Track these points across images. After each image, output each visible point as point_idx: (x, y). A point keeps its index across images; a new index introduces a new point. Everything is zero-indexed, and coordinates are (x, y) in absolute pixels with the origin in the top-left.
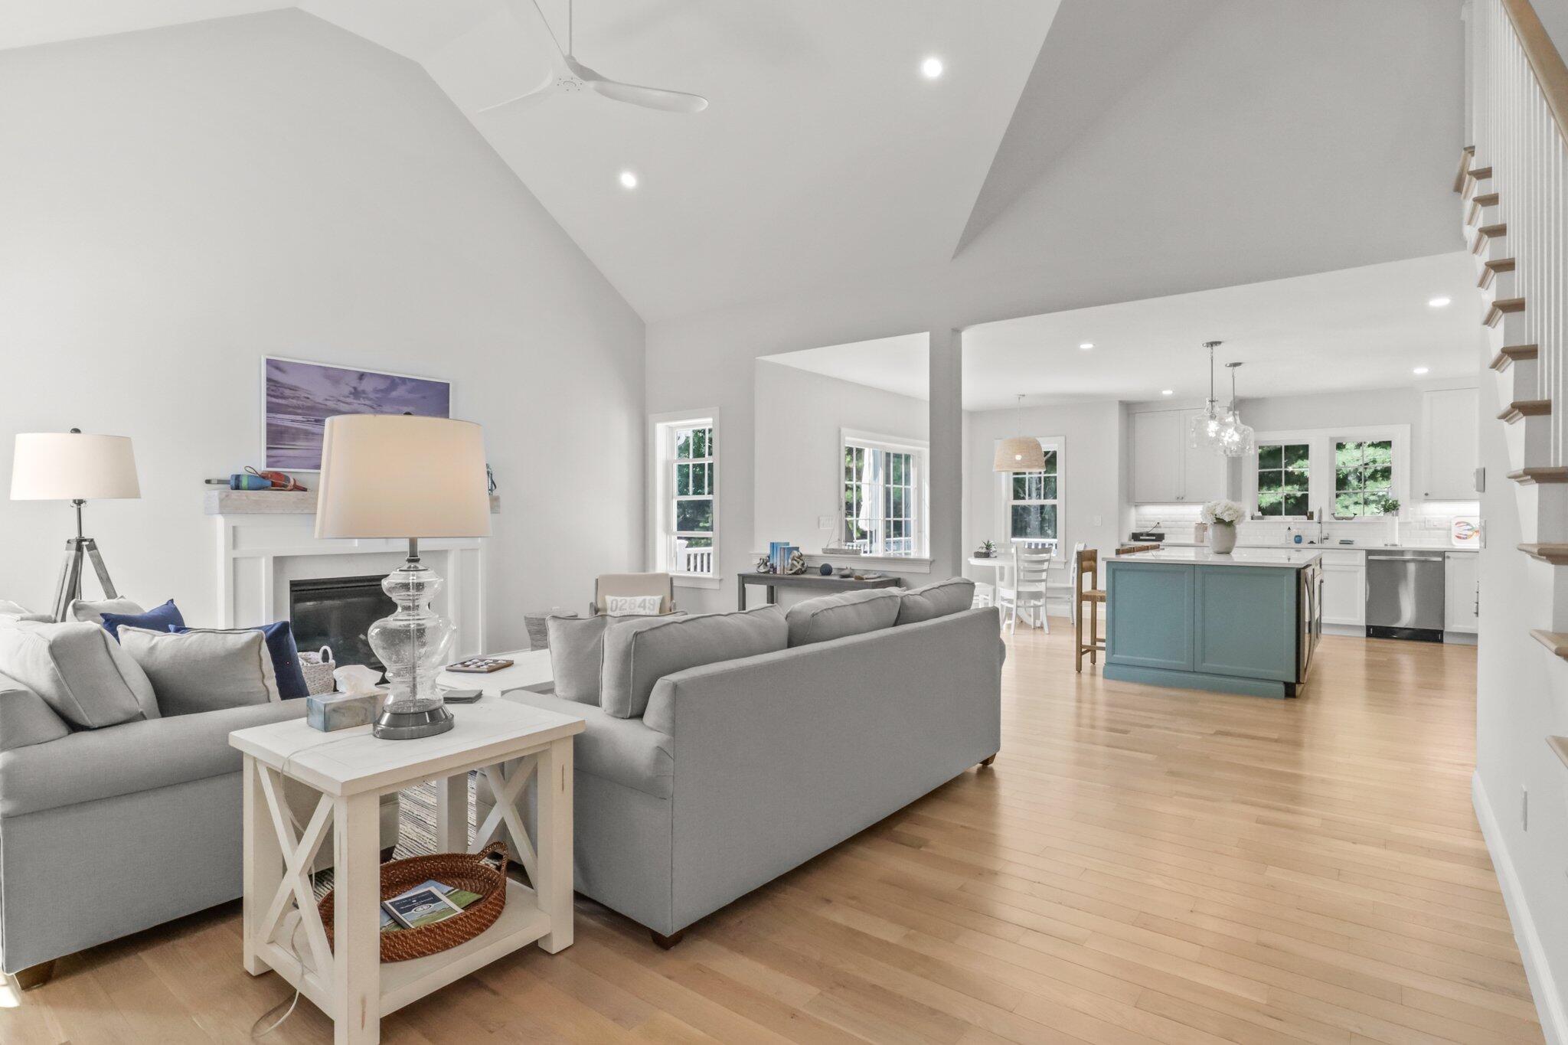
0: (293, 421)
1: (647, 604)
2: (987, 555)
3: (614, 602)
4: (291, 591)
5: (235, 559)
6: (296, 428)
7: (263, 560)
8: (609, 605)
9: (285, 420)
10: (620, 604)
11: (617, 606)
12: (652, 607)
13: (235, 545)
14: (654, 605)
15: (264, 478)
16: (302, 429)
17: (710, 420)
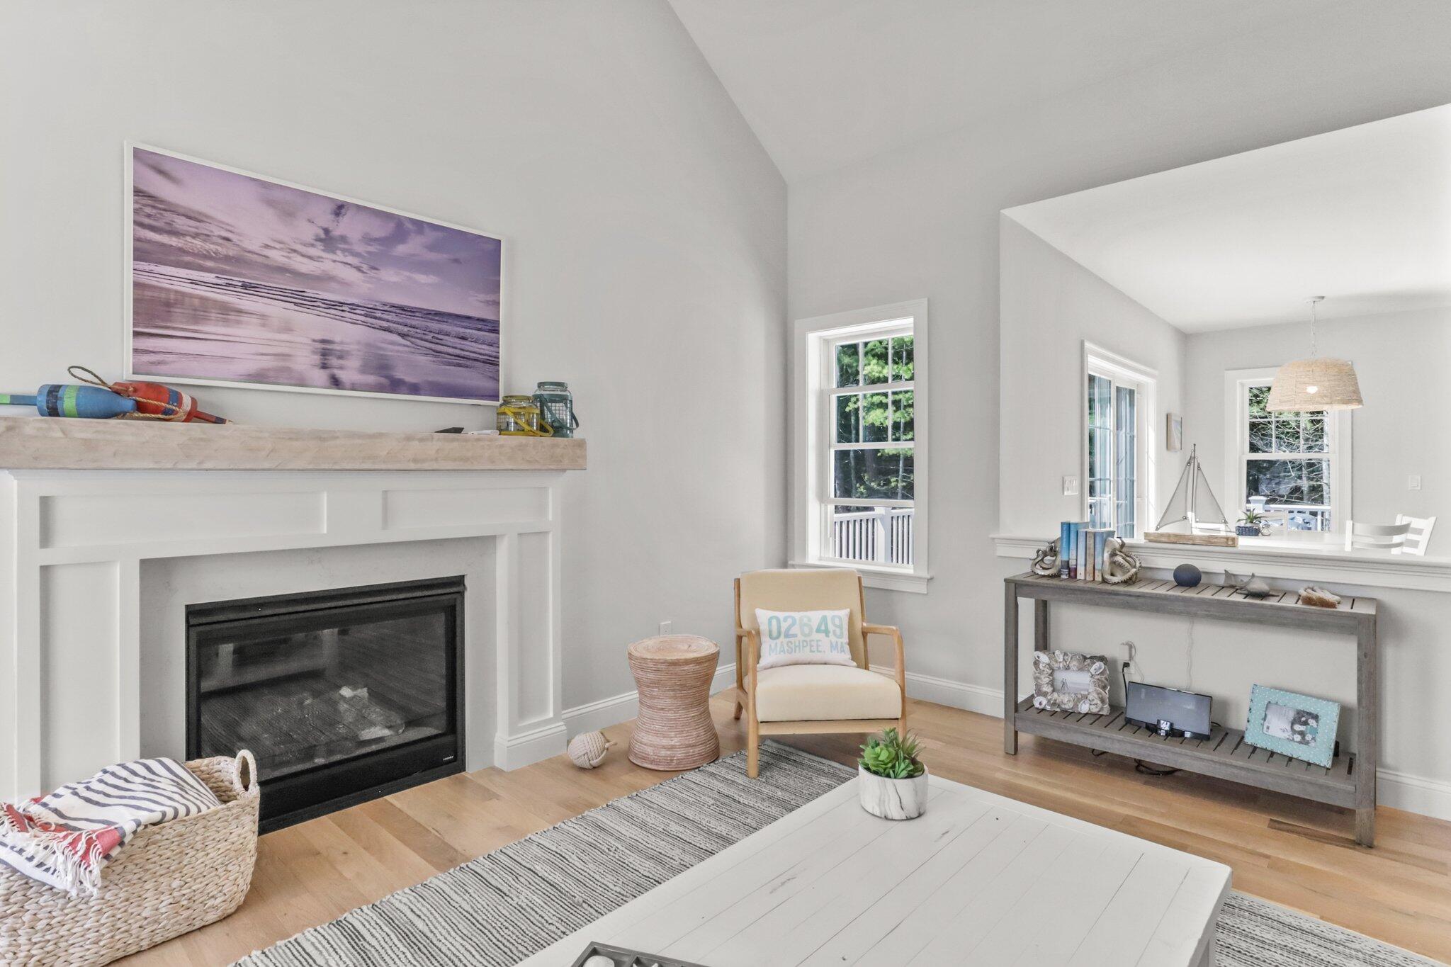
0: (193, 282)
1: (831, 627)
2: (1255, 532)
3: (774, 622)
4: (189, 626)
5: (45, 570)
6: (202, 298)
7: (117, 570)
8: (764, 628)
9: (173, 279)
10: (784, 626)
11: (779, 627)
12: (838, 631)
13: (46, 538)
14: (841, 627)
15: (118, 393)
16: (215, 301)
17: (909, 321)
